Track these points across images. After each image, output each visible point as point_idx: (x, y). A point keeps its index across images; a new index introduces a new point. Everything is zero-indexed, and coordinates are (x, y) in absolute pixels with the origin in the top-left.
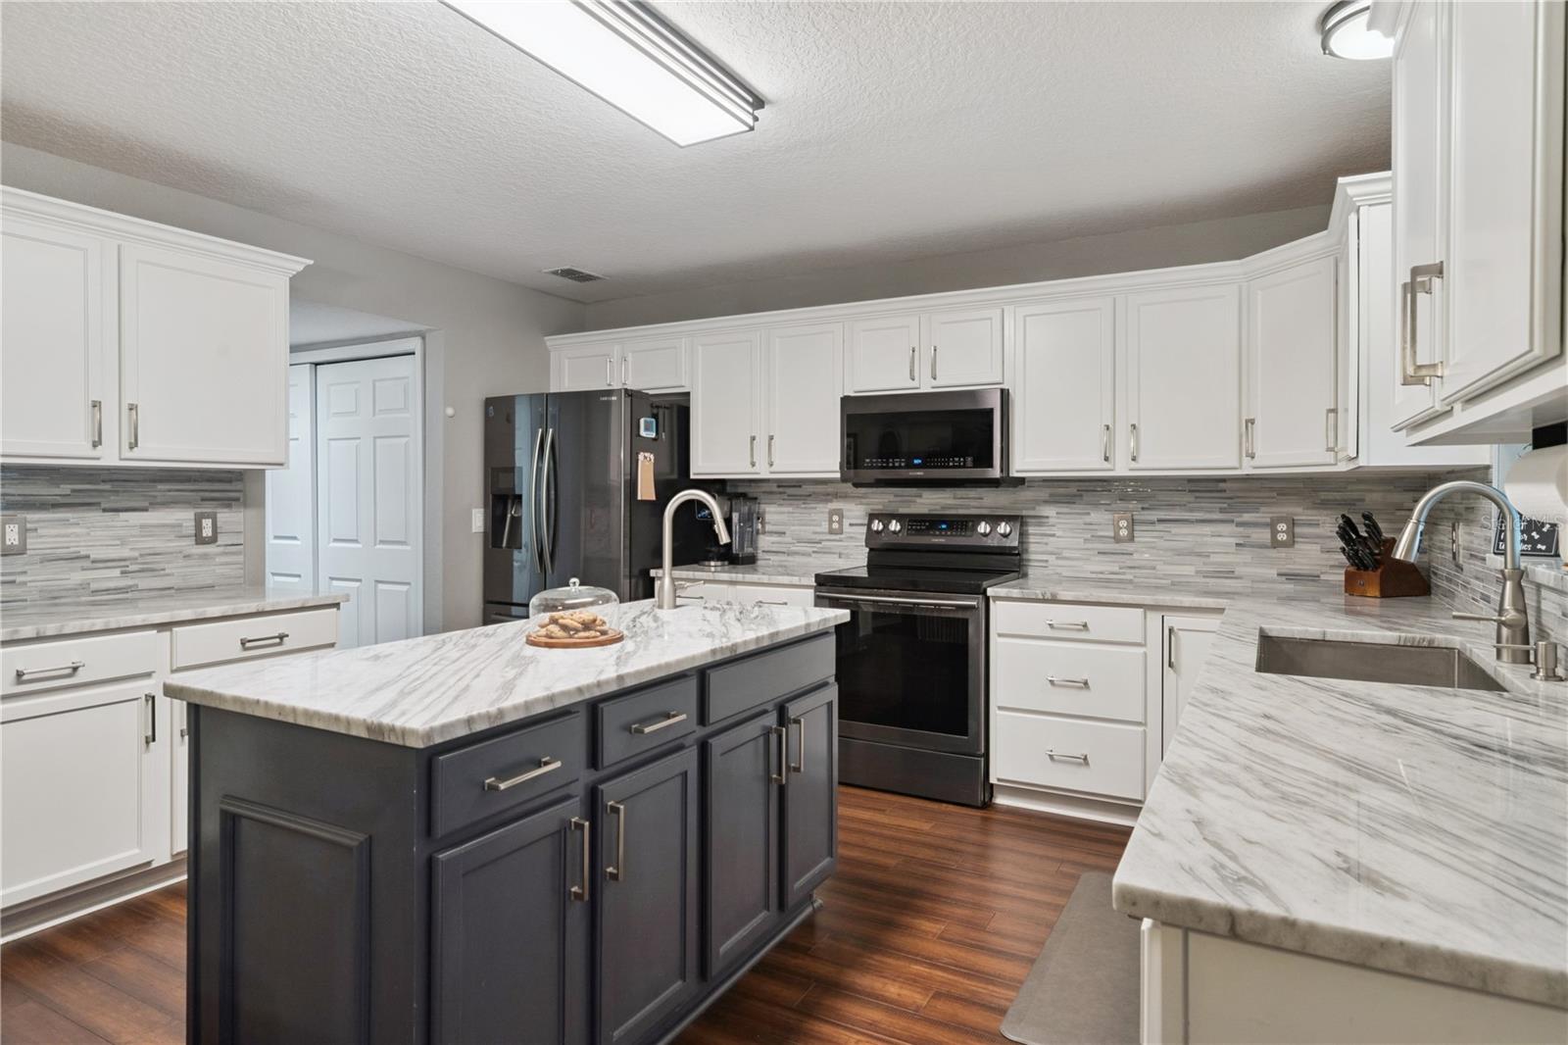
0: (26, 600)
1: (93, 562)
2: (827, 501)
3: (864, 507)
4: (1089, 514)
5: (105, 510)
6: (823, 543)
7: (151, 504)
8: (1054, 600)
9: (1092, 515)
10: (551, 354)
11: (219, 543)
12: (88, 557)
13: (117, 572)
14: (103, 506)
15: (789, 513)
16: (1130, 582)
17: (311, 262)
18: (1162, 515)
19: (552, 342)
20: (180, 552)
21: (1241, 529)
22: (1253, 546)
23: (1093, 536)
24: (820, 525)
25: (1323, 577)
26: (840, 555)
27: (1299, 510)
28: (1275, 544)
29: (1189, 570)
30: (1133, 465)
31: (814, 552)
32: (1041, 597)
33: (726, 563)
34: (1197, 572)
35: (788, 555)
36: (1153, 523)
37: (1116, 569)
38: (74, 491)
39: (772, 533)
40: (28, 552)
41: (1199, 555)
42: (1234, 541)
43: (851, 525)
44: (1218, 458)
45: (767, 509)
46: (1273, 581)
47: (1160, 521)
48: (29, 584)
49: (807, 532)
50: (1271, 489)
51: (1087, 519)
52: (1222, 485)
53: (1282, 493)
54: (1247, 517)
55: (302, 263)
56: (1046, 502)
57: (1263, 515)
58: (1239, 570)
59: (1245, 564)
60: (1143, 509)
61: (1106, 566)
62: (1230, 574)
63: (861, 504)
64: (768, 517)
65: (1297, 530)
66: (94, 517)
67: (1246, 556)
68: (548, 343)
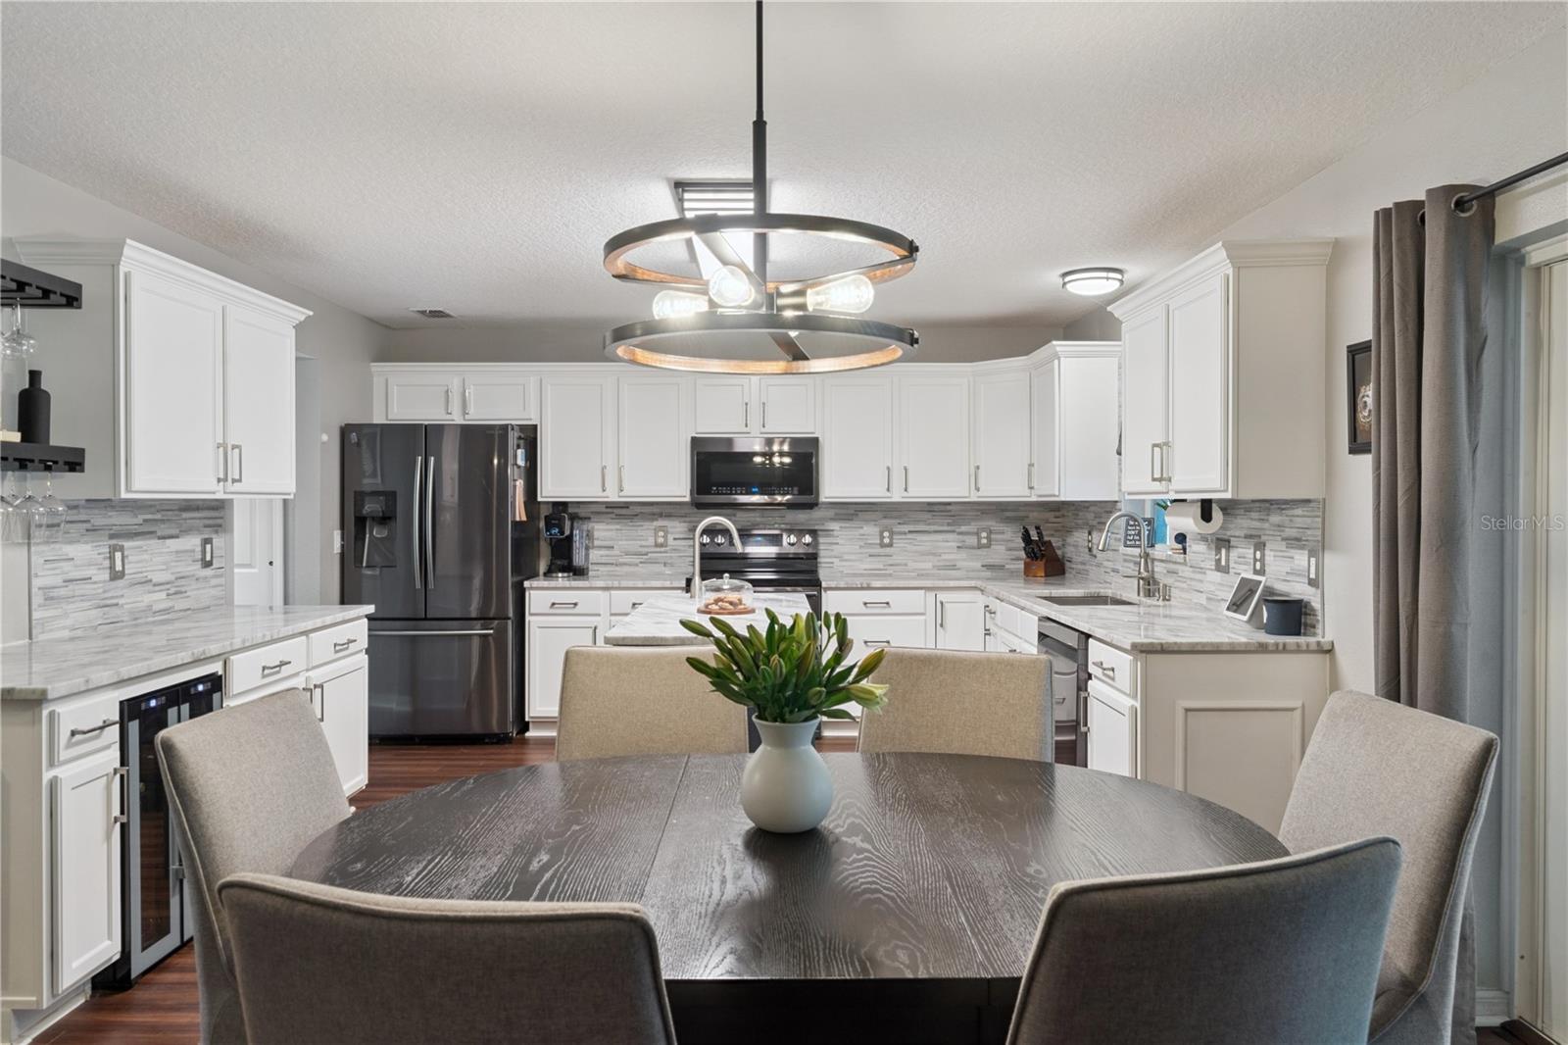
0: (122, 621)
1: (155, 585)
2: (653, 520)
3: (685, 525)
4: (862, 528)
5: (159, 538)
6: (650, 555)
7: (181, 531)
8: (869, 588)
9: (865, 528)
10: (375, 379)
11: (214, 566)
12: (151, 581)
13: (163, 595)
14: (159, 534)
15: (617, 530)
16: (890, 575)
17: (311, 313)
18: (912, 528)
19: (377, 368)
20: (193, 576)
21: (960, 537)
22: (966, 548)
23: (865, 544)
24: (647, 540)
25: (1007, 566)
26: (665, 564)
27: (994, 524)
28: (980, 546)
29: (929, 565)
30: (905, 494)
31: (641, 563)
32: (859, 586)
33: (571, 574)
34: (934, 567)
35: (617, 565)
36: (905, 533)
37: (882, 567)
38: (145, 521)
39: (600, 547)
40: (126, 577)
41: (934, 554)
42: (955, 544)
43: (675, 539)
44: (956, 490)
45: (596, 527)
46: (979, 571)
47: (910, 532)
48: (125, 606)
49: (634, 546)
50: (978, 510)
51: (861, 531)
52: (949, 508)
53: (983, 512)
54: (963, 529)
55: (303, 313)
56: (832, 519)
57: (972, 527)
58: (959, 564)
59: (964, 560)
60: (899, 524)
61: (876, 564)
62: (953, 567)
63: (685, 522)
64: (596, 534)
65: (993, 536)
66: (152, 543)
67: (963, 554)
68: (373, 369)
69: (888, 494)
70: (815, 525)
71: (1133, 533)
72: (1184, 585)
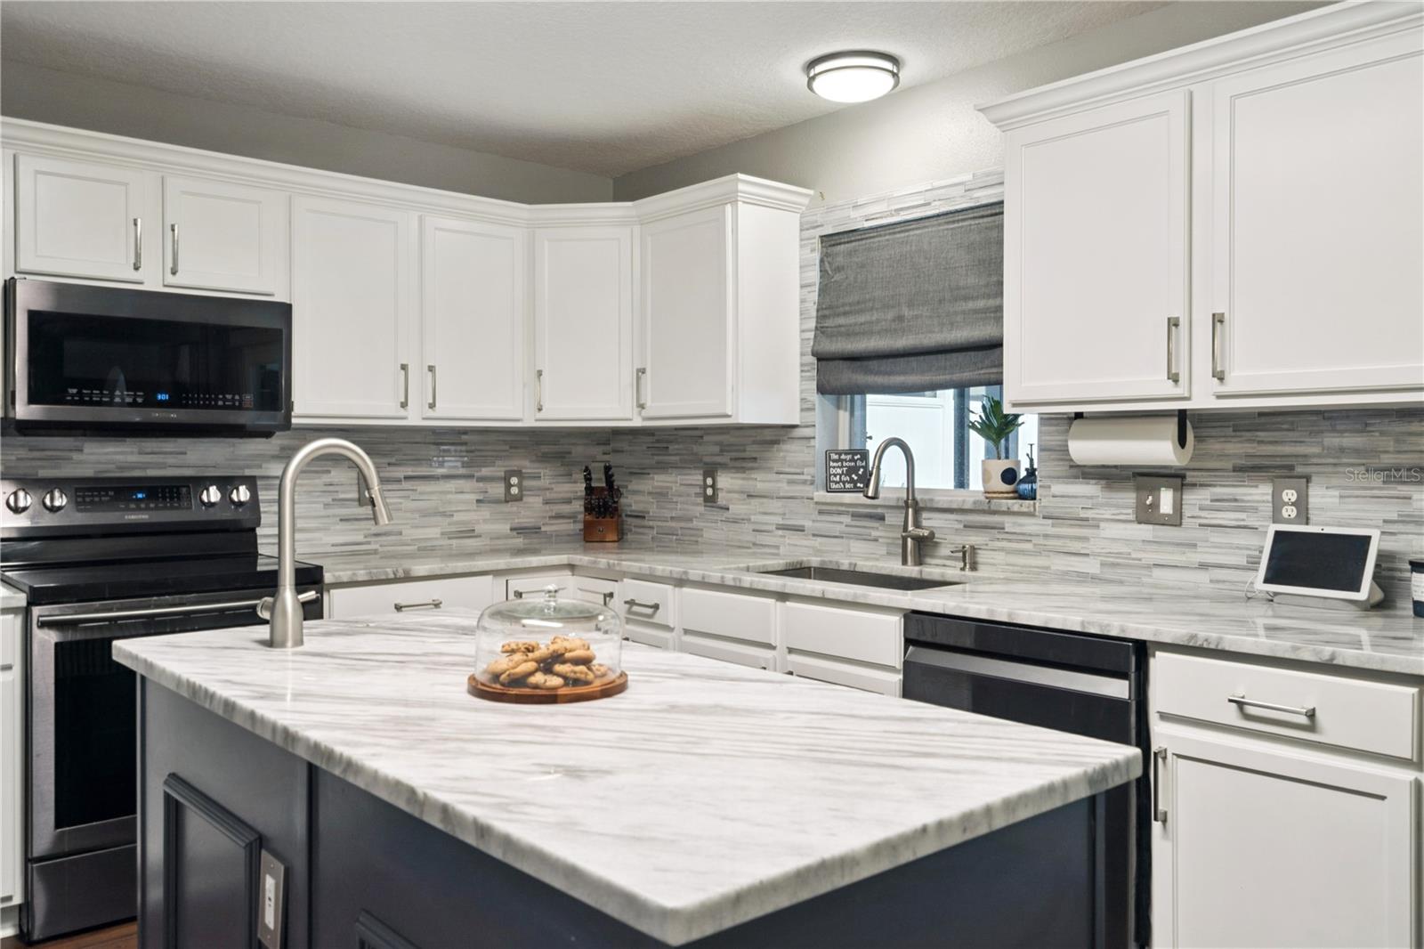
4: (329, 472)
8: (408, 578)
9: (333, 473)
16: (375, 552)
18: (410, 471)
21: (481, 485)
22: (489, 502)
23: (333, 500)
25: (543, 529)
27: (527, 463)
28: (509, 499)
29: (433, 532)
30: (431, 413)
32: (392, 576)
34: (442, 534)
36: (398, 481)
37: (360, 538)
41: (444, 514)
42: (474, 497)
46: (507, 537)
47: (407, 478)
50: (505, 442)
51: (326, 478)
52: (464, 437)
53: (514, 446)
54: (485, 471)
57: (498, 470)
58: (479, 528)
59: (485, 521)
60: (389, 464)
61: (353, 534)
62: (470, 533)
65: (526, 483)
67: (486, 512)
69: (402, 412)
70: (242, 468)
71: (839, 471)
72: (1028, 546)
